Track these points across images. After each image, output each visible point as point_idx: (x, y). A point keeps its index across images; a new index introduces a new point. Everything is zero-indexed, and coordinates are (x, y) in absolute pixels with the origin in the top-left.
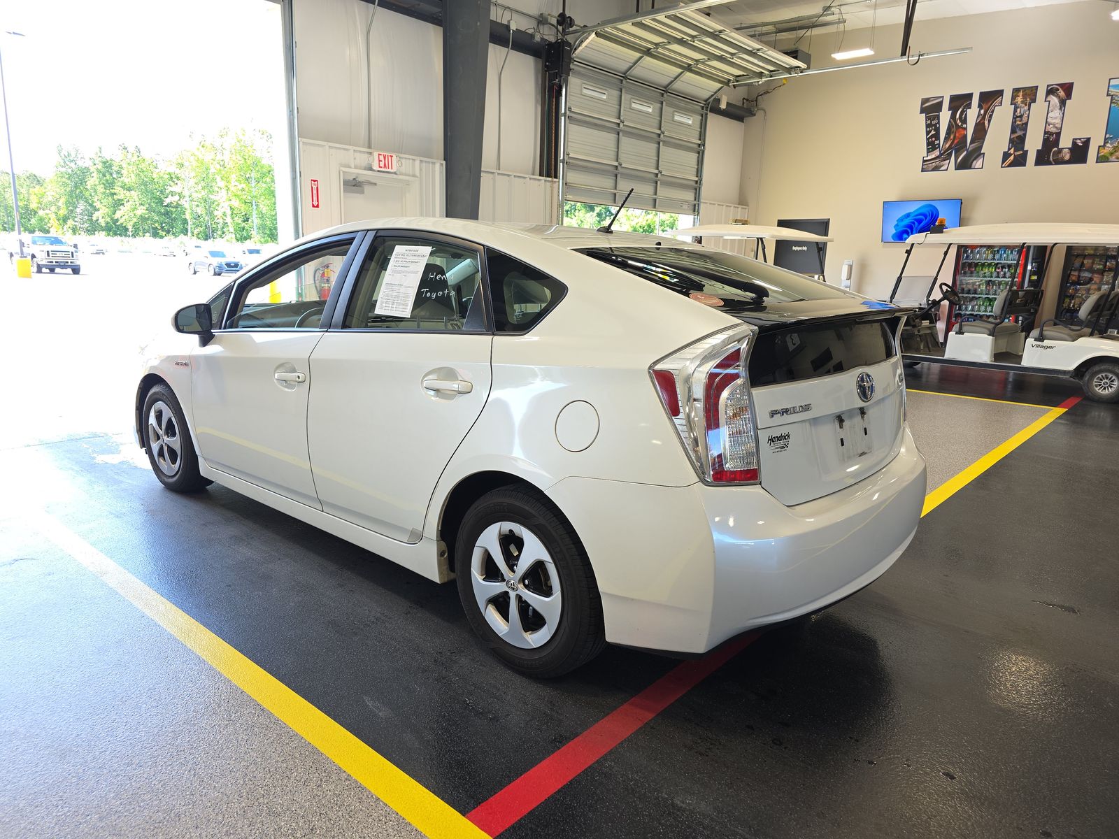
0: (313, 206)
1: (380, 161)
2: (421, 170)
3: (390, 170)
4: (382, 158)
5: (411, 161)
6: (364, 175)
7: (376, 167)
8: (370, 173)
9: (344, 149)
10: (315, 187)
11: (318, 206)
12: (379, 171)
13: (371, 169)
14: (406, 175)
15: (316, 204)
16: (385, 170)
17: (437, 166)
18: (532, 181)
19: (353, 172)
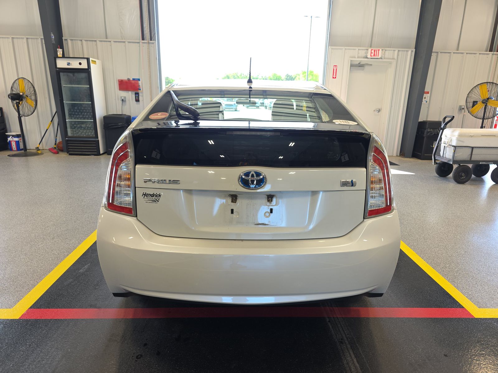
0: (333, 78)
1: (371, 53)
2: (398, 55)
3: (377, 57)
4: (373, 51)
5: (392, 51)
6: (364, 61)
7: (369, 56)
8: (366, 59)
9: (353, 49)
10: (335, 69)
11: (335, 78)
12: (371, 58)
13: (367, 58)
14: (388, 59)
15: (334, 76)
16: (374, 57)
17: (409, 52)
18: (481, 55)
19: (357, 60)
